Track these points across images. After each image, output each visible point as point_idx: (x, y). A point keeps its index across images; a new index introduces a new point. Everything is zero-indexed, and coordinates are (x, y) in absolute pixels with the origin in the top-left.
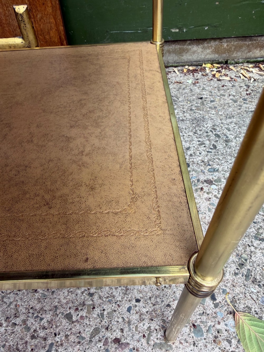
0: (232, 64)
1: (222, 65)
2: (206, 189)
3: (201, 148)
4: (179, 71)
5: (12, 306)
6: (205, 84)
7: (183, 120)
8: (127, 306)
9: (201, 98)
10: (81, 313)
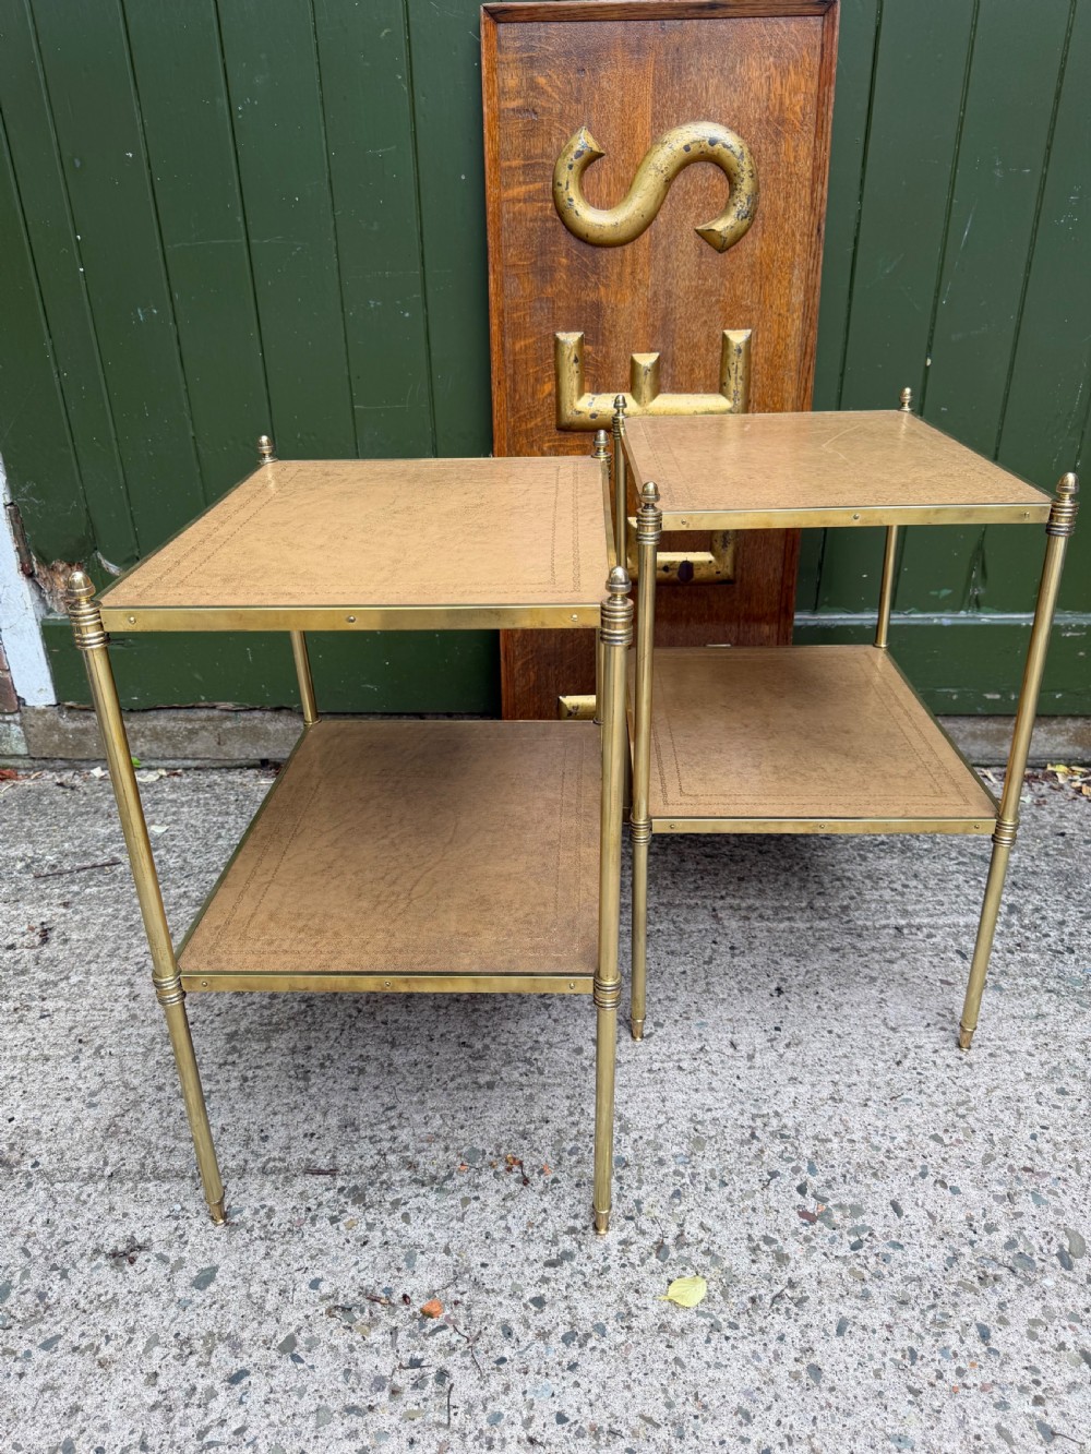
3: (1089, 924)
4: (994, 775)
5: (836, 1120)
6: (1063, 808)
7: (1034, 873)
8: (1029, 1132)
9: (1063, 834)
10: (955, 1136)
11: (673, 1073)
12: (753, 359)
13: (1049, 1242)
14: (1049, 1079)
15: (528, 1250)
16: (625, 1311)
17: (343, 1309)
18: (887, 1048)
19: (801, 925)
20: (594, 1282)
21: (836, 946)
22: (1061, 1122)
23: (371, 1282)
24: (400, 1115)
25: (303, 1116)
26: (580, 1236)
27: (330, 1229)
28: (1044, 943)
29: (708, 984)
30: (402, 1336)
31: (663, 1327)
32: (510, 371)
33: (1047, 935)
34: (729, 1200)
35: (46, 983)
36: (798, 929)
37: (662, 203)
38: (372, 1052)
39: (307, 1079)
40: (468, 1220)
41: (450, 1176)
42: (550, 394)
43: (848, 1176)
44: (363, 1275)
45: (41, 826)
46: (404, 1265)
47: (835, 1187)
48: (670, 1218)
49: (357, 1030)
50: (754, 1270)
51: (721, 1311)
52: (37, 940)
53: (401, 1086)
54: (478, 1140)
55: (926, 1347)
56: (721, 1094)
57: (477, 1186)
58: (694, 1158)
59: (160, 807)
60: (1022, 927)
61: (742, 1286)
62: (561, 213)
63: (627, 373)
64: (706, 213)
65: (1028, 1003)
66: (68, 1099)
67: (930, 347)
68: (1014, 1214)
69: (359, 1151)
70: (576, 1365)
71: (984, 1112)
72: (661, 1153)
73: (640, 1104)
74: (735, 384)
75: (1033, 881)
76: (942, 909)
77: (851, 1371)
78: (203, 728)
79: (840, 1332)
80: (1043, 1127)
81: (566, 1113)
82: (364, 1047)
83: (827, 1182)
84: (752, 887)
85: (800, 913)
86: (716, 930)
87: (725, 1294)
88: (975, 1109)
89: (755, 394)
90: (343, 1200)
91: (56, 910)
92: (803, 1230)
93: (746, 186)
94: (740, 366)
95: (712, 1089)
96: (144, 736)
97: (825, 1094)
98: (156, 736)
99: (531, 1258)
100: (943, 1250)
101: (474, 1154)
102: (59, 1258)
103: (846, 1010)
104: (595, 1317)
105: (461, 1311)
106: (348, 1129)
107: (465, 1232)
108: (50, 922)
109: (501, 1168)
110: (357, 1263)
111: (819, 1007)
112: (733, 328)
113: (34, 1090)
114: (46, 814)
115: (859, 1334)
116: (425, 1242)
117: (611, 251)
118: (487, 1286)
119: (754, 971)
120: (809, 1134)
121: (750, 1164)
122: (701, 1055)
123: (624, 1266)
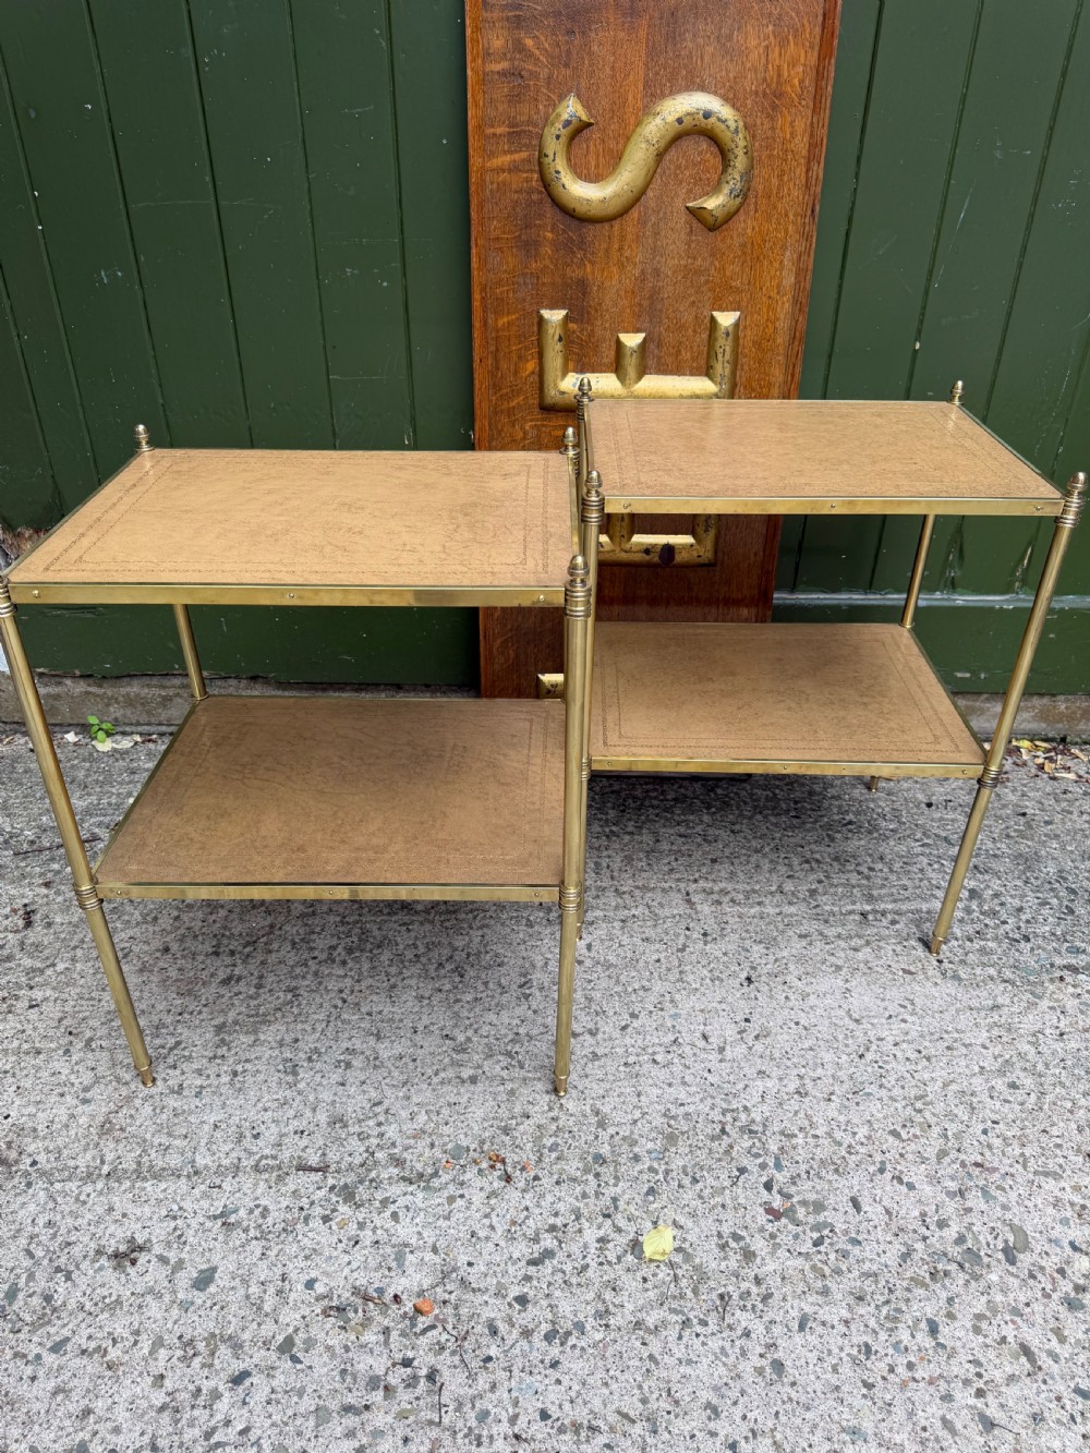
0: (1076, 744)
1: (1055, 744)
2: (1069, 979)
3: (1046, 911)
5: (802, 1115)
6: (1025, 785)
7: (995, 856)
8: (981, 1127)
9: (1024, 814)
10: (912, 1131)
11: (648, 1066)
12: (741, 341)
13: (996, 1238)
14: (1001, 1073)
15: (511, 1249)
16: (603, 1309)
17: (338, 1309)
18: (850, 1041)
19: (771, 911)
20: (574, 1280)
21: (804, 932)
22: (1011, 1116)
23: (364, 1282)
24: (387, 1112)
25: (291, 1113)
26: (560, 1234)
27: (323, 1228)
28: (1001, 931)
29: (681, 972)
30: (394, 1335)
31: (638, 1324)
32: (492, 348)
33: (1004, 922)
34: (701, 1197)
35: (34, 970)
36: (768, 915)
37: (653, 177)
38: (358, 1044)
39: (295, 1073)
40: (453, 1219)
41: (436, 1174)
42: (533, 373)
43: (812, 1172)
44: (355, 1275)
45: (17, 797)
46: (394, 1265)
47: (799, 1183)
48: (645, 1216)
49: (343, 1022)
50: (723, 1267)
51: (692, 1309)
52: (21, 923)
53: (387, 1081)
54: (462, 1136)
55: (881, 1342)
56: (694, 1089)
57: (462, 1184)
58: (667, 1154)
59: (136, 777)
60: (982, 913)
61: (712, 1284)
62: (547, 185)
63: (613, 353)
64: (697, 189)
65: (985, 994)
66: (62, 1095)
67: (919, 331)
68: (965, 1209)
69: (348, 1148)
70: (557, 1363)
71: (940, 1107)
72: (636, 1150)
73: (617, 1099)
74: (722, 367)
75: (994, 865)
76: (906, 894)
77: (811, 1366)
78: (178, 695)
79: (802, 1327)
80: (994, 1122)
81: (546, 1108)
82: (350, 1039)
83: (792, 1178)
84: (724, 870)
85: (770, 897)
86: (690, 916)
87: (695, 1292)
88: (931, 1103)
89: (741, 377)
90: (334, 1199)
91: (38, 890)
92: (769, 1227)
93: (740, 162)
94: (728, 349)
95: (684, 1083)
96: (117, 702)
97: (792, 1087)
98: (130, 702)
99: (515, 1257)
100: (898, 1246)
101: (458, 1152)
102: (63, 1260)
103: (812, 1000)
104: (575, 1315)
105: (449, 1310)
106: (337, 1126)
107: (452, 1231)
108: (33, 903)
109: (484, 1165)
110: (349, 1263)
111: (787, 998)
112: (721, 309)
113: (28, 1085)
114: (21, 784)
115: (820, 1330)
116: (413, 1241)
117: (598, 226)
118: (473, 1285)
119: (726, 959)
120: (776, 1129)
121: (720, 1160)
122: (675, 1048)
123: (601, 1264)
